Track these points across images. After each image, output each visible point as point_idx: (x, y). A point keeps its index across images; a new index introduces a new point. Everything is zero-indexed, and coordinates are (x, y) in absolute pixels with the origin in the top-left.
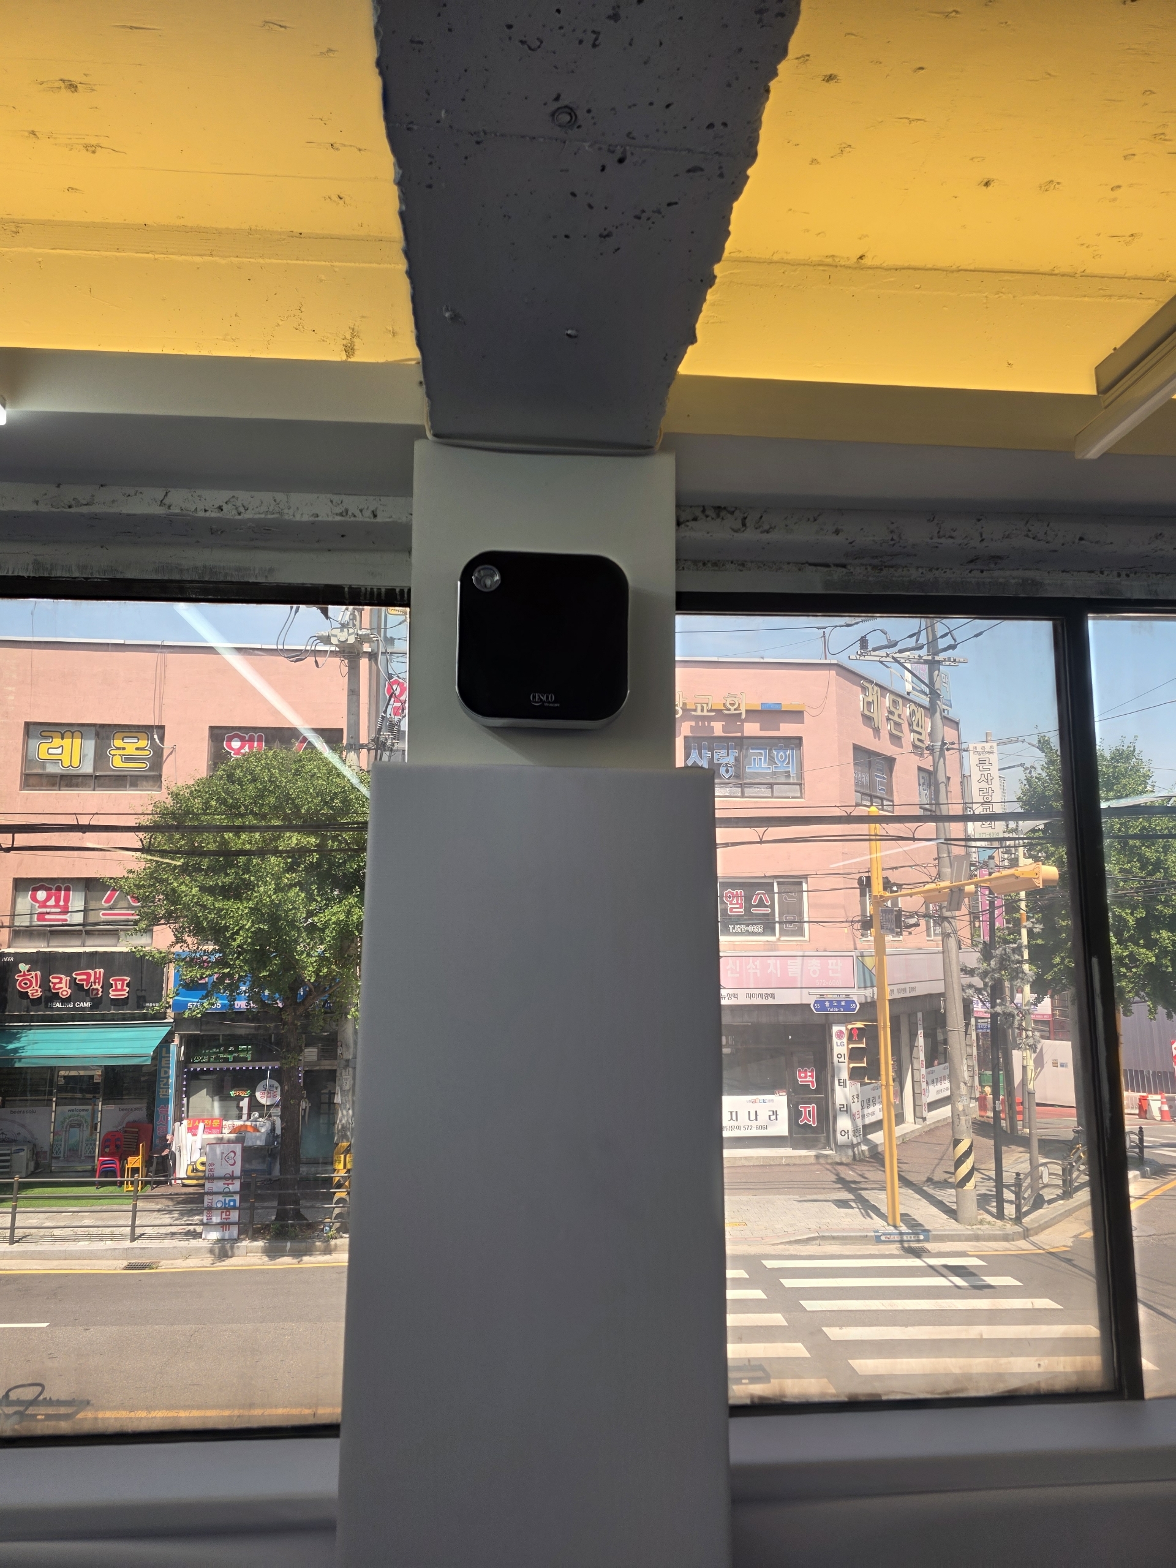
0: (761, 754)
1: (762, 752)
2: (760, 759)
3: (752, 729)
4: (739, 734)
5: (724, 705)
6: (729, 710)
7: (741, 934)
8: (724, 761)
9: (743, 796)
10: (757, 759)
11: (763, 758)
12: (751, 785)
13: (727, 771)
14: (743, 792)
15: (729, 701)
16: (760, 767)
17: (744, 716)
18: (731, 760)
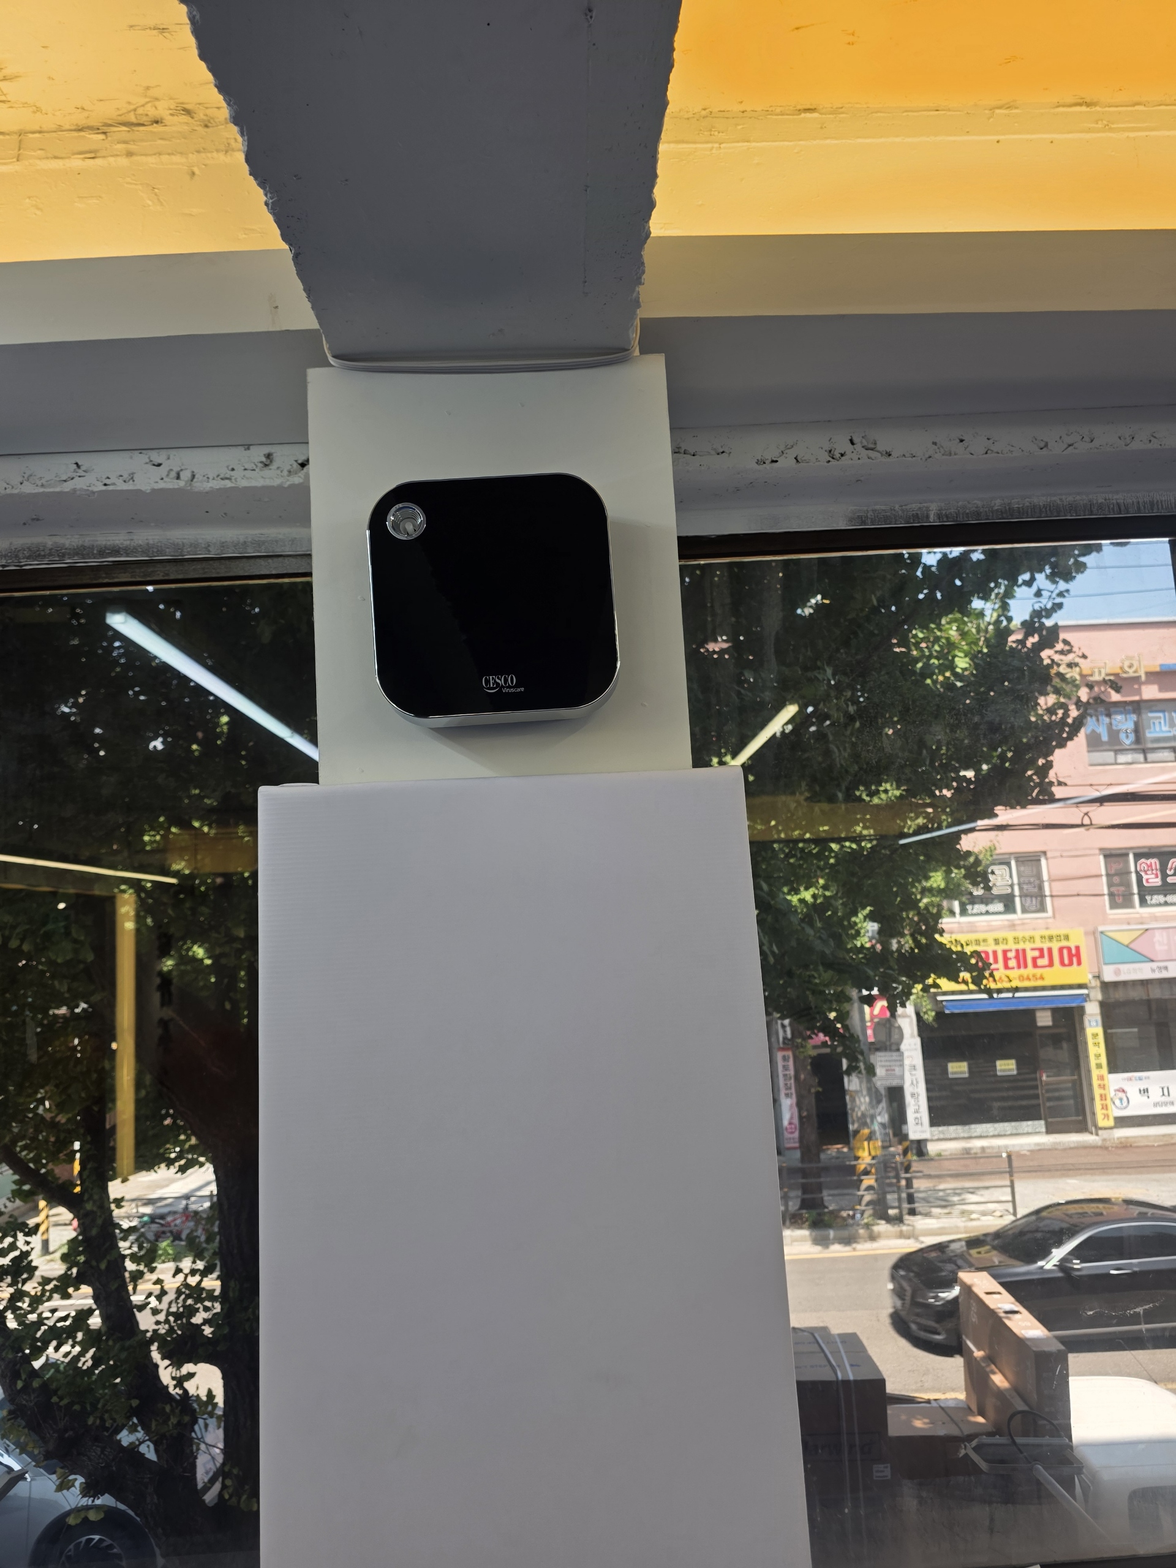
0: (1160, 718)
1: (1161, 715)
2: (1160, 723)
3: (1150, 692)
4: (1137, 698)
5: (1121, 668)
6: (1126, 672)
7: (1160, 905)
8: (1124, 727)
9: (1146, 760)
10: (1157, 722)
11: (1162, 722)
12: (1154, 750)
13: (1127, 737)
14: (1146, 759)
15: (1127, 664)
16: (1161, 731)
17: (1143, 678)
18: (1130, 725)
